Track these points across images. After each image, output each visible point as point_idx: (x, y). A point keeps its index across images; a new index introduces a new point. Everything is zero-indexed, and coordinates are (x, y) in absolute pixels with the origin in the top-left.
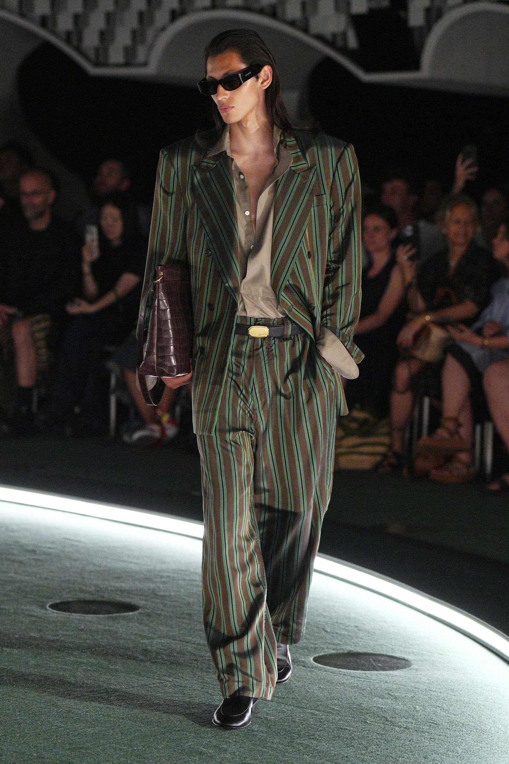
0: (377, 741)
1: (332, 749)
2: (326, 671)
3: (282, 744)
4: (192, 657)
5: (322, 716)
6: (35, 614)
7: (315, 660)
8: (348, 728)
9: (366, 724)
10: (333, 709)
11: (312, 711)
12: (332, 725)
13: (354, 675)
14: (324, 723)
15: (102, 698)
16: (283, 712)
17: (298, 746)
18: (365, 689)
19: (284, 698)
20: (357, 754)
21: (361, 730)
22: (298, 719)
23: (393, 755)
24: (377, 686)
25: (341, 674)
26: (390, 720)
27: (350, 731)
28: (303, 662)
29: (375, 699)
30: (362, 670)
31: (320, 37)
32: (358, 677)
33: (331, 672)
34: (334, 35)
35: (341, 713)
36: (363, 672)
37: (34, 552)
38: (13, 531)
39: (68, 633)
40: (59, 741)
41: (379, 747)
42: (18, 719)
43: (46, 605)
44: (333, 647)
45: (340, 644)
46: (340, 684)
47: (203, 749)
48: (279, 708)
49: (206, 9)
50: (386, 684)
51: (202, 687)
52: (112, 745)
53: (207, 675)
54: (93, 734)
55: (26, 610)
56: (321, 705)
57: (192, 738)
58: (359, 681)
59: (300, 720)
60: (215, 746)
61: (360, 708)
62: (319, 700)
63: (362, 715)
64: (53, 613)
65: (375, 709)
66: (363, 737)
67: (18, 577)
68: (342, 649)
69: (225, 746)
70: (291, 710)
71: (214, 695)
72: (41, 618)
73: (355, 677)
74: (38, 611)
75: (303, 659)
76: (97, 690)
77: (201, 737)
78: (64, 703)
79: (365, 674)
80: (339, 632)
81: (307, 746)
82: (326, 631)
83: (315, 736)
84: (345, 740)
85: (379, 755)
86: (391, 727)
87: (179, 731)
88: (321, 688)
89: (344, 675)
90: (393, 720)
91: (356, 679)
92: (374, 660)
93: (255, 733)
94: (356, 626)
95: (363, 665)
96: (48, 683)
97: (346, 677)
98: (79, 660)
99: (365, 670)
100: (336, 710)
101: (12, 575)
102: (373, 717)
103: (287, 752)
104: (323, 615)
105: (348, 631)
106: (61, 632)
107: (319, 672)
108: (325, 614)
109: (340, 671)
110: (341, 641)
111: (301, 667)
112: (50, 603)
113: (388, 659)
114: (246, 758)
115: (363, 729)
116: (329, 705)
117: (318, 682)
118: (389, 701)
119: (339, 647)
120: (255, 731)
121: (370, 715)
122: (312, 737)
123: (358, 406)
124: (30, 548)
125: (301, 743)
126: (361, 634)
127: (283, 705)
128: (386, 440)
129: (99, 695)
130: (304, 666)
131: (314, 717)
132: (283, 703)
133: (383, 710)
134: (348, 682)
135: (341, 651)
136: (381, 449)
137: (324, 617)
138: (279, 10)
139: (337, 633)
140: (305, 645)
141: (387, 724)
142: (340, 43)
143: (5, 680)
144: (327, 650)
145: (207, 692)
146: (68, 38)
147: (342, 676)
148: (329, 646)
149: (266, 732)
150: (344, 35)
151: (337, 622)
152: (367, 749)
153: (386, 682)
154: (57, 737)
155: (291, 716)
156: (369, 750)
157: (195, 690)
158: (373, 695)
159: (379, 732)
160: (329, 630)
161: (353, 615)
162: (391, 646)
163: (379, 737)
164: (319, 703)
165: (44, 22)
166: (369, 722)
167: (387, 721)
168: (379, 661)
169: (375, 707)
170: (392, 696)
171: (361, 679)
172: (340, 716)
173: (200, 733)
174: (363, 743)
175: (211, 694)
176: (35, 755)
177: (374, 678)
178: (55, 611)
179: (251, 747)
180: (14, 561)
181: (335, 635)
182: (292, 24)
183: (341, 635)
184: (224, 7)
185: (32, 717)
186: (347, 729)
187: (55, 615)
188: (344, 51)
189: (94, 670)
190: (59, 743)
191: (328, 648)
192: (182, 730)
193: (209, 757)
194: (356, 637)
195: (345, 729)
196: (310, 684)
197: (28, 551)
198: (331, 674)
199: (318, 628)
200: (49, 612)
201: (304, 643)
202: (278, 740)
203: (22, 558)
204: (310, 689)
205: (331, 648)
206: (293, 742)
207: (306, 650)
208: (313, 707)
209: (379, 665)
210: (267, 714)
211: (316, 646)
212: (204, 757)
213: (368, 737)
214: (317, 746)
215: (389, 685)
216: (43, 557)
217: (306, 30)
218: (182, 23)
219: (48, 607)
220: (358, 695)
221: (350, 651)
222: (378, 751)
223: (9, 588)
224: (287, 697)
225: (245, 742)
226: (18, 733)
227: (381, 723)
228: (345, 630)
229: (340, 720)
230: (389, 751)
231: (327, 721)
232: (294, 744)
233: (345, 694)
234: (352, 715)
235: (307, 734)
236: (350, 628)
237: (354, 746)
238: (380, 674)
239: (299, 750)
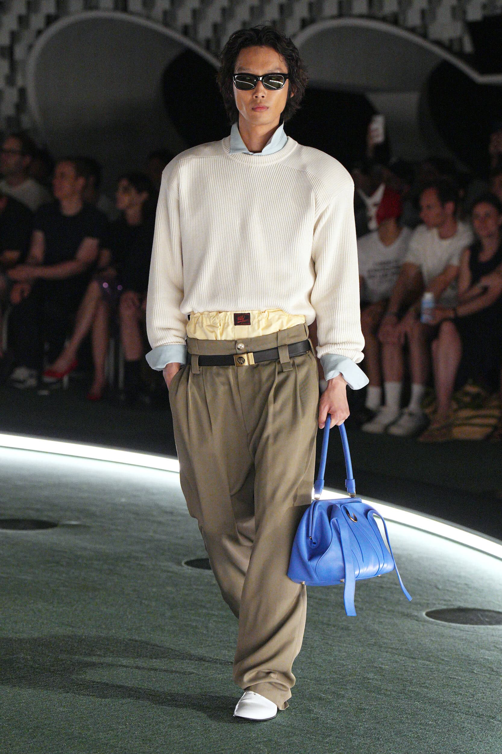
0: (483, 689)
1: (441, 696)
2: (437, 625)
3: (395, 691)
4: (314, 611)
5: (432, 666)
6: (171, 569)
7: (428, 614)
8: (457, 677)
9: (473, 673)
10: (443, 660)
11: (423, 662)
12: (441, 674)
13: (462, 629)
14: (435, 672)
15: (232, 647)
16: (396, 662)
17: (409, 693)
18: (473, 642)
19: (398, 649)
20: (464, 702)
21: (469, 679)
22: (411, 669)
23: (498, 703)
24: (484, 639)
25: (451, 628)
26: (495, 670)
27: (458, 680)
28: (416, 616)
29: (482, 651)
30: (471, 624)
31: (438, 43)
32: (466, 631)
33: (441, 626)
34: (451, 41)
35: (451, 663)
36: (472, 626)
37: (172, 513)
38: (153, 494)
39: (201, 588)
40: (192, 686)
41: (485, 695)
42: (154, 666)
43: (181, 562)
44: (444, 603)
45: (450, 600)
46: (450, 637)
47: (322, 695)
48: (393, 659)
49: (333, 17)
50: (492, 638)
51: (323, 638)
52: (240, 690)
53: (327, 627)
54: (222, 679)
55: (164, 566)
56: (432, 656)
57: (313, 685)
58: (467, 634)
59: (412, 669)
60: (334, 693)
61: (468, 658)
62: (430, 652)
63: (470, 666)
64: (188, 569)
65: (482, 660)
66: (470, 686)
67: (157, 536)
68: (452, 605)
69: (343, 693)
70: (404, 660)
71: (334, 646)
72: (176, 573)
73: (463, 631)
74: (175, 568)
75: (416, 614)
76: (226, 640)
77: (321, 684)
78: (196, 651)
79: (473, 628)
80: (450, 589)
81: (418, 693)
82: (438, 588)
83: (426, 684)
84: (453, 688)
85: (485, 702)
86: (497, 677)
87: (300, 678)
88: (432, 640)
89: (454, 629)
90: (498, 670)
91: (465, 632)
92: (482, 616)
93: (370, 681)
94: (466, 584)
95: (472, 620)
96: (182, 633)
97: (455, 631)
98: (211, 612)
99: (473, 624)
100: (446, 661)
101: (151, 534)
102: (480, 667)
103: (400, 699)
104: (436, 574)
105: (458, 588)
106: (195, 587)
107: (430, 626)
108: (437, 572)
109: (450, 625)
110: (451, 597)
111: (414, 621)
112: (186, 560)
113: (495, 615)
114: (362, 703)
115: (471, 679)
116: (440, 657)
117: (430, 635)
118: (495, 653)
119: (449, 603)
120: (370, 679)
121: (477, 666)
122: (422, 685)
123: (470, 381)
124: (168, 510)
125: (413, 691)
126: (470, 592)
127: (396, 656)
128: (496, 413)
129: (228, 644)
130: (417, 620)
131: (425, 666)
132: (397, 654)
133: (489, 661)
134: (457, 635)
135: (452, 607)
136: (492, 421)
137: (436, 575)
138: (401, 18)
139: (448, 590)
140: (418, 601)
141: (492, 674)
142: (456, 47)
143: (144, 630)
144: (438, 606)
145: (327, 643)
146: (208, 45)
147: (452, 629)
148: (441, 602)
149: (380, 680)
150: (460, 40)
151: (449, 580)
152: (474, 697)
153: (493, 635)
154: (189, 682)
155: (404, 666)
156: (475, 698)
157: (316, 641)
158: (480, 647)
159: (484, 681)
160: (440, 587)
161: (463, 574)
162: (498, 602)
163: (484, 686)
164: (430, 654)
165: (186, 31)
166: (476, 672)
167: (492, 671)
168: (487, 616)
169: (482, 658)
170: (498, 648)
171: (469, 633)
172: (450, 666)
173: (320, 680)
174: (470, 691)
175: (331, 645)
176: (169, 698)
177: (482, 631)
178: (190, 568)
179: (366, 694)
180: (154, 522)
181: (446, 592)
182: (413, 30)
183: (452, 591)
184: (351, 16)
185: (167, 664)
186: (455, 678)
187: (190, 571)
188: (461, 55)
189: (224, 622)
190: (191, 687)
191: (439, 604)
192: (304, 678)
193: (328, 702)
194: (466, 594)
195: (453, 678)
196: (422, 636)
197: (166, 512)
198: (442, 628)
199: (430, 585)
200: (184, 568)
201: (417, 599)
202: (391, 688)
203: (160, 519)
204: (422, 641)
205: (442, 604)
206: (405, 690)
207: (419, 606)
208: (424, 658)
209: (487, 620)
210: (382, 664)
211: (429, 602)
212: (323, 702)
213: (475, 686)
214: (427, 694)
215: (496, 638)
216: (179, 518)
217: (425, 36)
218: (311, 30)
219: (183, 564)
220: (466, 648)
221: (460, 607)
222: (484, 698)
223: (148, 546)
224: (401, 649)
225: (361, 689)
226: (154, 678)
227: (486, 673)
228: (455, 587)
229: (449, 670)
230: (494, 699)
231: (437, 671)
232: (406, 692)
233: (454, 646)
234: (461, 666)
235: (418, 683)
236: (460, 586)
237: (461, 694)
238: (488, 628)
239: (411, 697)
